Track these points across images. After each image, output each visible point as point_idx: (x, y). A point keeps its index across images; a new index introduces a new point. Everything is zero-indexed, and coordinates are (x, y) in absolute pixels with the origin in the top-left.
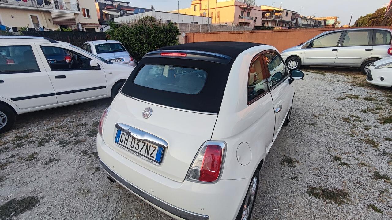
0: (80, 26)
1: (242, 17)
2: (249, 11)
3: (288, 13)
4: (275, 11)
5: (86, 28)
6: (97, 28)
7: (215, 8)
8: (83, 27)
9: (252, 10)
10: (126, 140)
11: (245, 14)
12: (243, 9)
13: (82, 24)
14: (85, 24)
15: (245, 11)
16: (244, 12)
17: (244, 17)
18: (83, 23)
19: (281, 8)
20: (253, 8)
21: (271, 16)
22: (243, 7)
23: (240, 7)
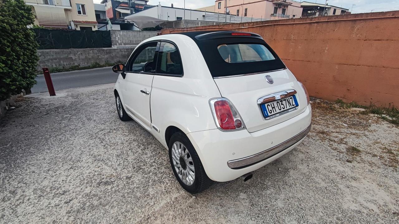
0: (72, 24)
1: (274, 14)
2: (285, 7)
3: (337, 10)
4: (319, 8)
5: (80, 27)
6: (94, 26)
7: (242, 5)
8: (77, 26)
9: (289, 6)
10: (273, 108)
11: (280, 11)
12: (276, 5)
13: (74, 22)
14: (80, 22)
15: (280, 8)
16: (278, 9)
17: (277, 15)
18: (76, 21)
19: (327, 4)
20: (290, 4)
21: (315, 14)
22: (278, 2)
23: (274, 2)
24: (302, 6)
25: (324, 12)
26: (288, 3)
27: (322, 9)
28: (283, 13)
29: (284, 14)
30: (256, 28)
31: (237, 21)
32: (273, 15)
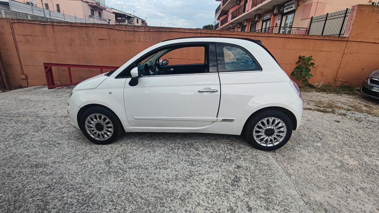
2: (100, 11)
3: (139, 20)
4: (126, 16)
9: (104, 11)
11: (96, 14)
15: (96, 10)
17: (95, 17)
20: (105, 9)
21: (124, 21)
22: (93, 4)
23: (88, 4)
24: (114, 13)
25: (131, 20)
26: (103, 8)
27: (129, 18)
28: (99, 16)
29: (101, 17)
30: (152, 32)
31: (59, 18)
32: (92, 17)
